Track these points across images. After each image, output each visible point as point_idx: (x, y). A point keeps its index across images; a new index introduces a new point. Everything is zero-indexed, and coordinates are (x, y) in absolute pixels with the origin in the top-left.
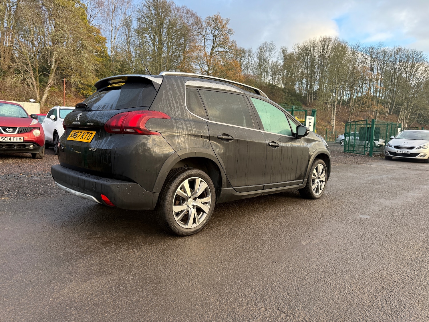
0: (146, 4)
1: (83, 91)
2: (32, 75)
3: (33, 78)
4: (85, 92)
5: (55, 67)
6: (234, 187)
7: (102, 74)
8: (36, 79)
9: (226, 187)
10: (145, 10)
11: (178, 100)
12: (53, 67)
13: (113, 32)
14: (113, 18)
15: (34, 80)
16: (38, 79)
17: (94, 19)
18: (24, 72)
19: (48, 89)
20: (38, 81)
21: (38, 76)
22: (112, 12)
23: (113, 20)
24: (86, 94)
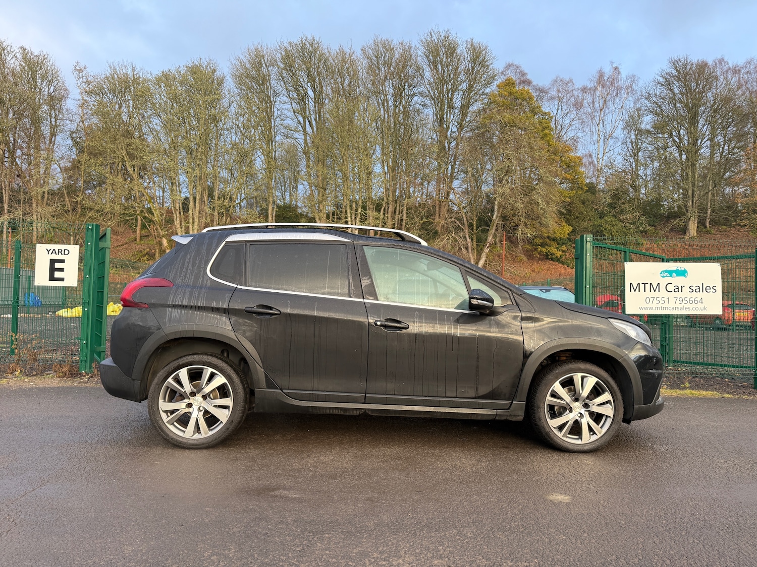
0: (662, 80)
1: (541, 248)
2: (467, 233)
3: (467, 236)
4: (544, 250)
5: (497, 216)
6: (284, 389)
7: (577, 217)
8: (472, 240)
9: (265, 387)
10: (660, 90)
11: (197, 262)
12: (494, 217)
13: (601, 143)
14: (601, 122)
15: (469, 240)
16: (475, 238)
17: (569, 130)
18: (455, 231)
19: (486, 250)
20: (475, 240)
21: (475, 234)
22: (599, 112)
23: (601, 125)
24: (546, 253)
